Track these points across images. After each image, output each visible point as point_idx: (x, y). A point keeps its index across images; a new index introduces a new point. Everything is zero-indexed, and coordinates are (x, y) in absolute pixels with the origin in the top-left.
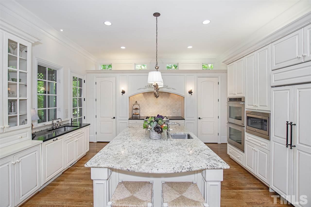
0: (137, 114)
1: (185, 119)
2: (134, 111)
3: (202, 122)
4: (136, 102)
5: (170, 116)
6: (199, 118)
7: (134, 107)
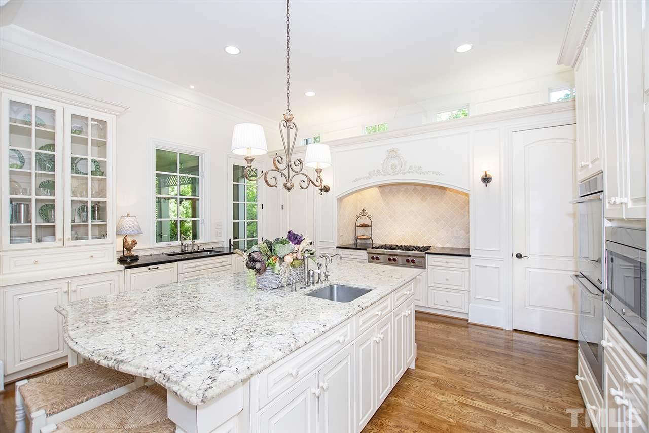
0: (365, 237)
1: (472, 255)
2: (361, 231)
3: (529, 269)
4: (364, 210)
5: (445, 247)
6: (519, 256)
7: (360, 222)
